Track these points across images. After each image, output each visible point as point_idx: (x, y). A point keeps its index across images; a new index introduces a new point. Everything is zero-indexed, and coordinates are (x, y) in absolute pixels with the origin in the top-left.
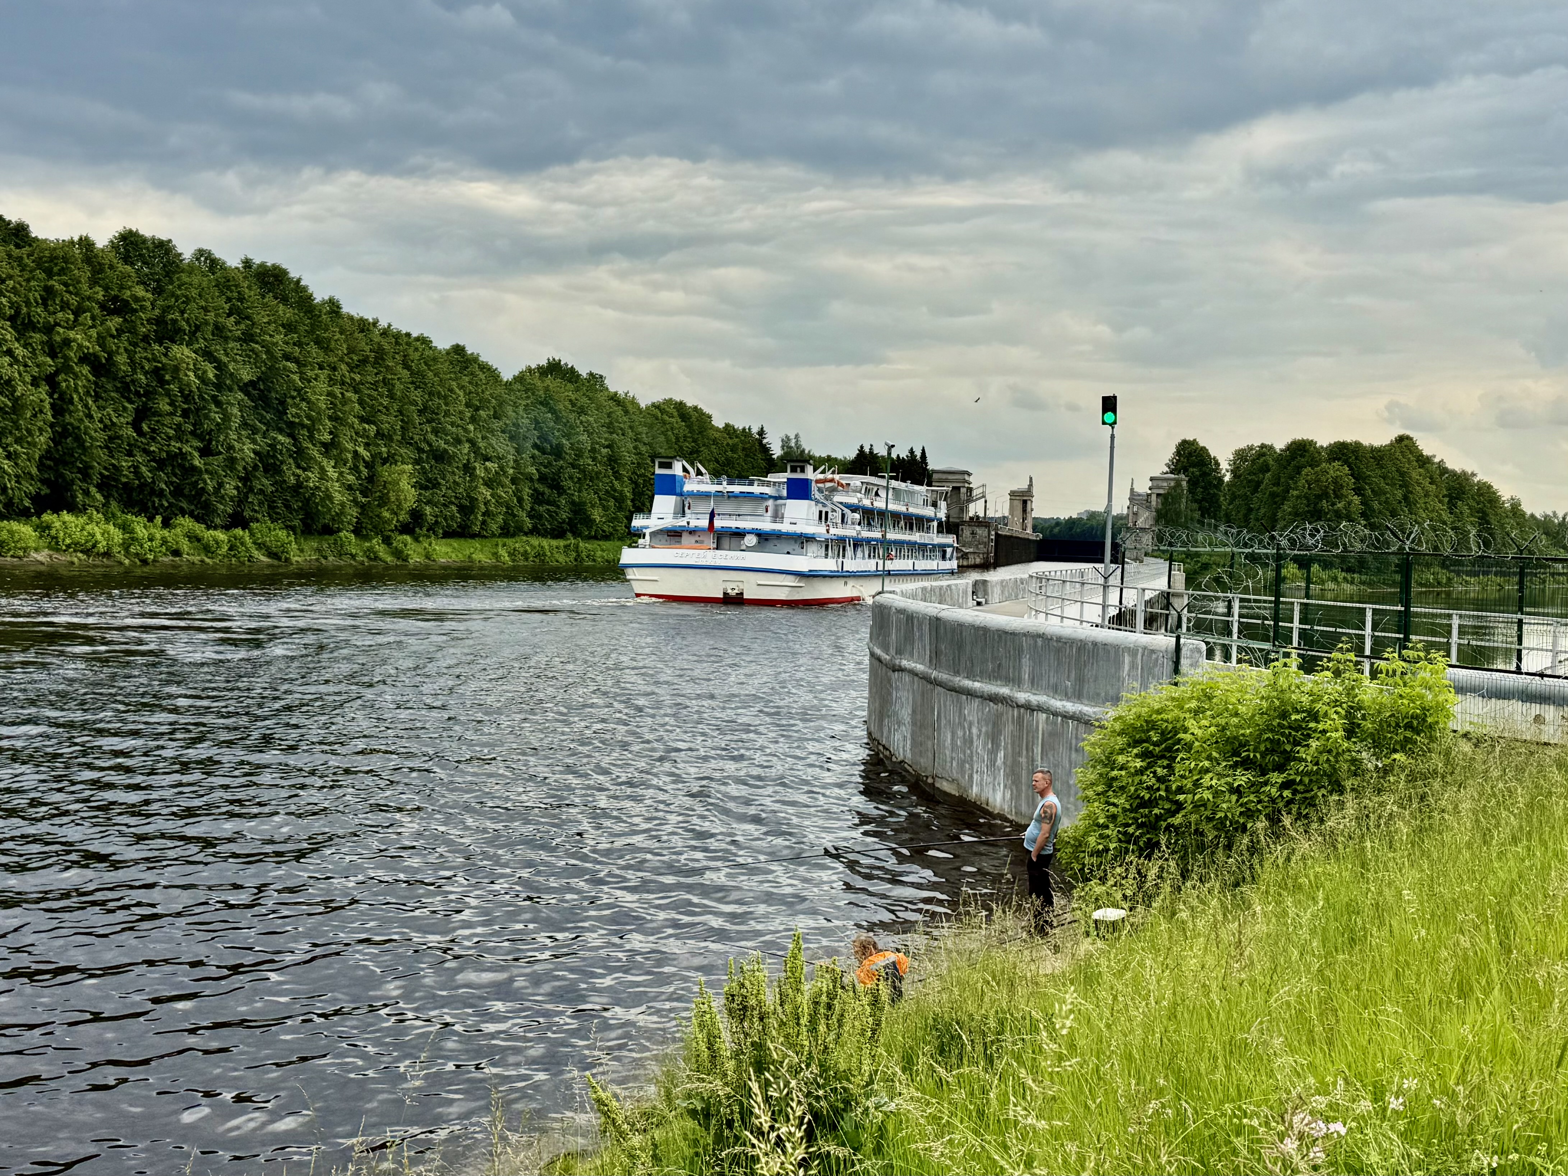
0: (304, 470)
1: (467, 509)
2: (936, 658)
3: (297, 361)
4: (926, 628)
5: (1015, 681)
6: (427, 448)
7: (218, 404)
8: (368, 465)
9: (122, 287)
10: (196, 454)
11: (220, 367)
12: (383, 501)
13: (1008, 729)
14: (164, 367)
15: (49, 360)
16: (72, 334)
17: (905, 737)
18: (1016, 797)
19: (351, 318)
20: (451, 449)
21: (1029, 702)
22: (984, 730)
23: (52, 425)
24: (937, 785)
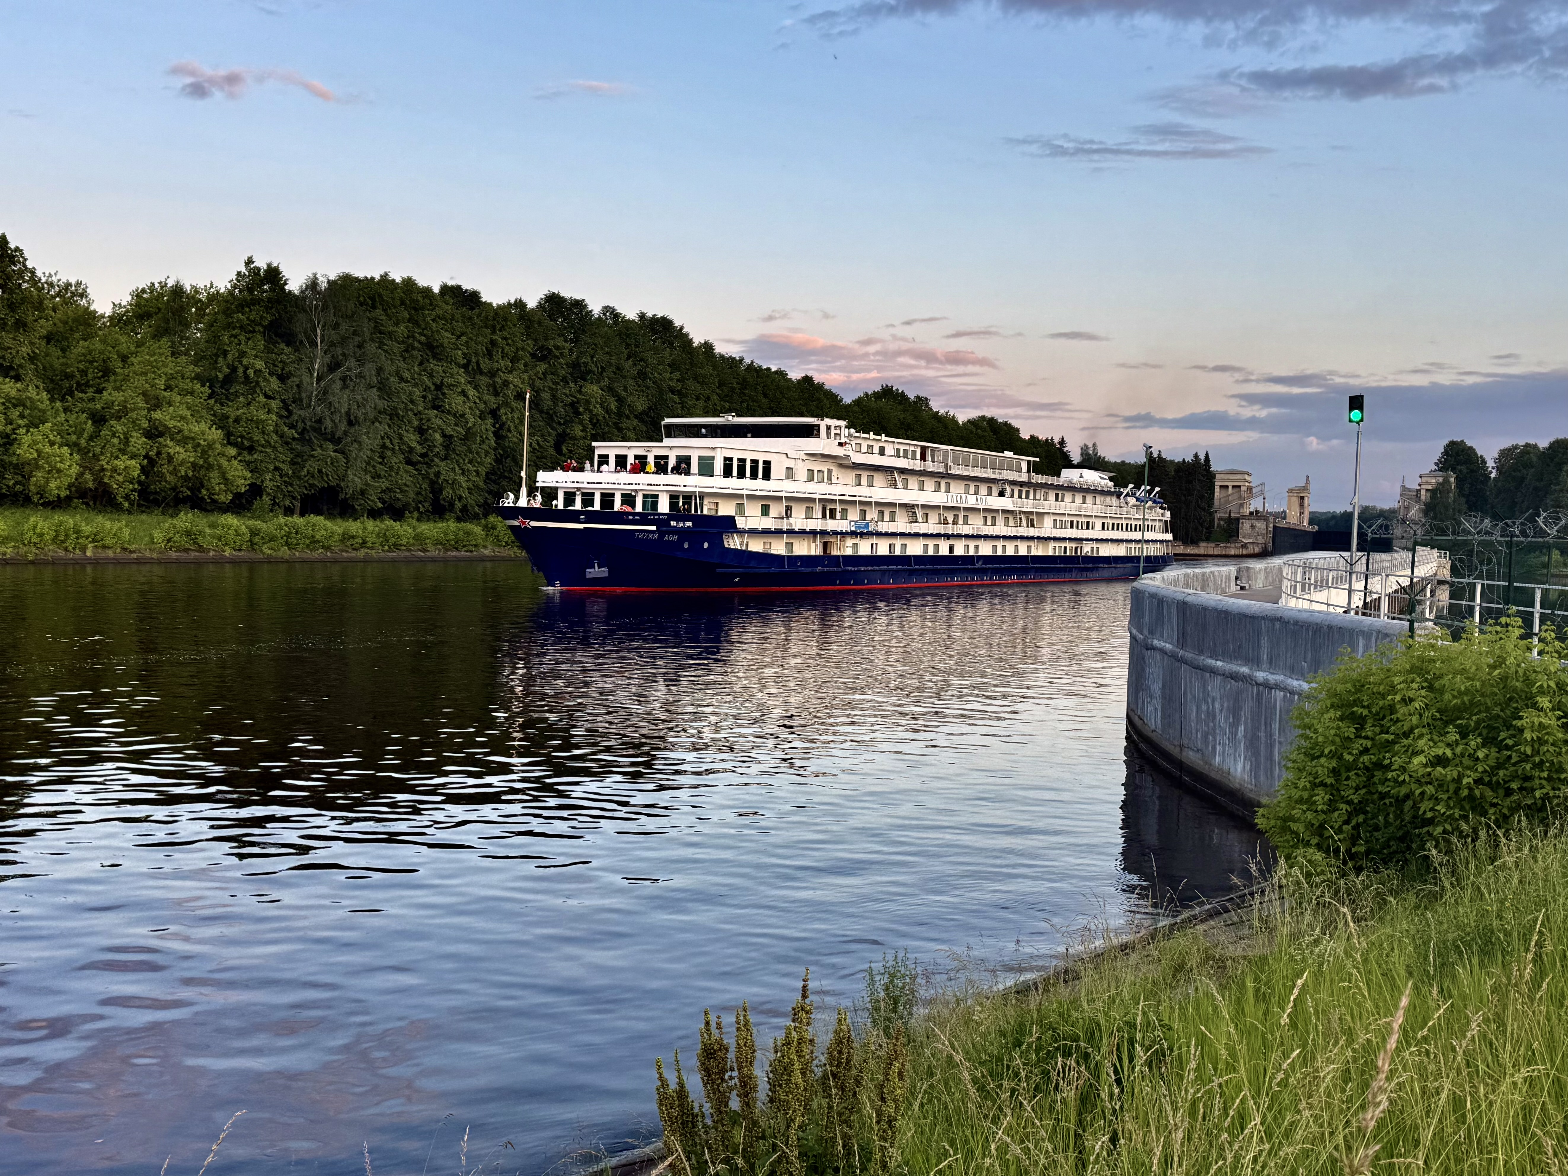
2: (1182, 641)
4: (1174, 611)
5: (1255, 661)
11: (620, 400)
13: (1248, 706)
14: (578, 401)
15: (492, 398)
16: (509, 377)
17: (1156, 709)
18: (1255, 769)
21: (1268, 680)
22: (1225, 705)
23: (495, 449)
24: (1184, 754)
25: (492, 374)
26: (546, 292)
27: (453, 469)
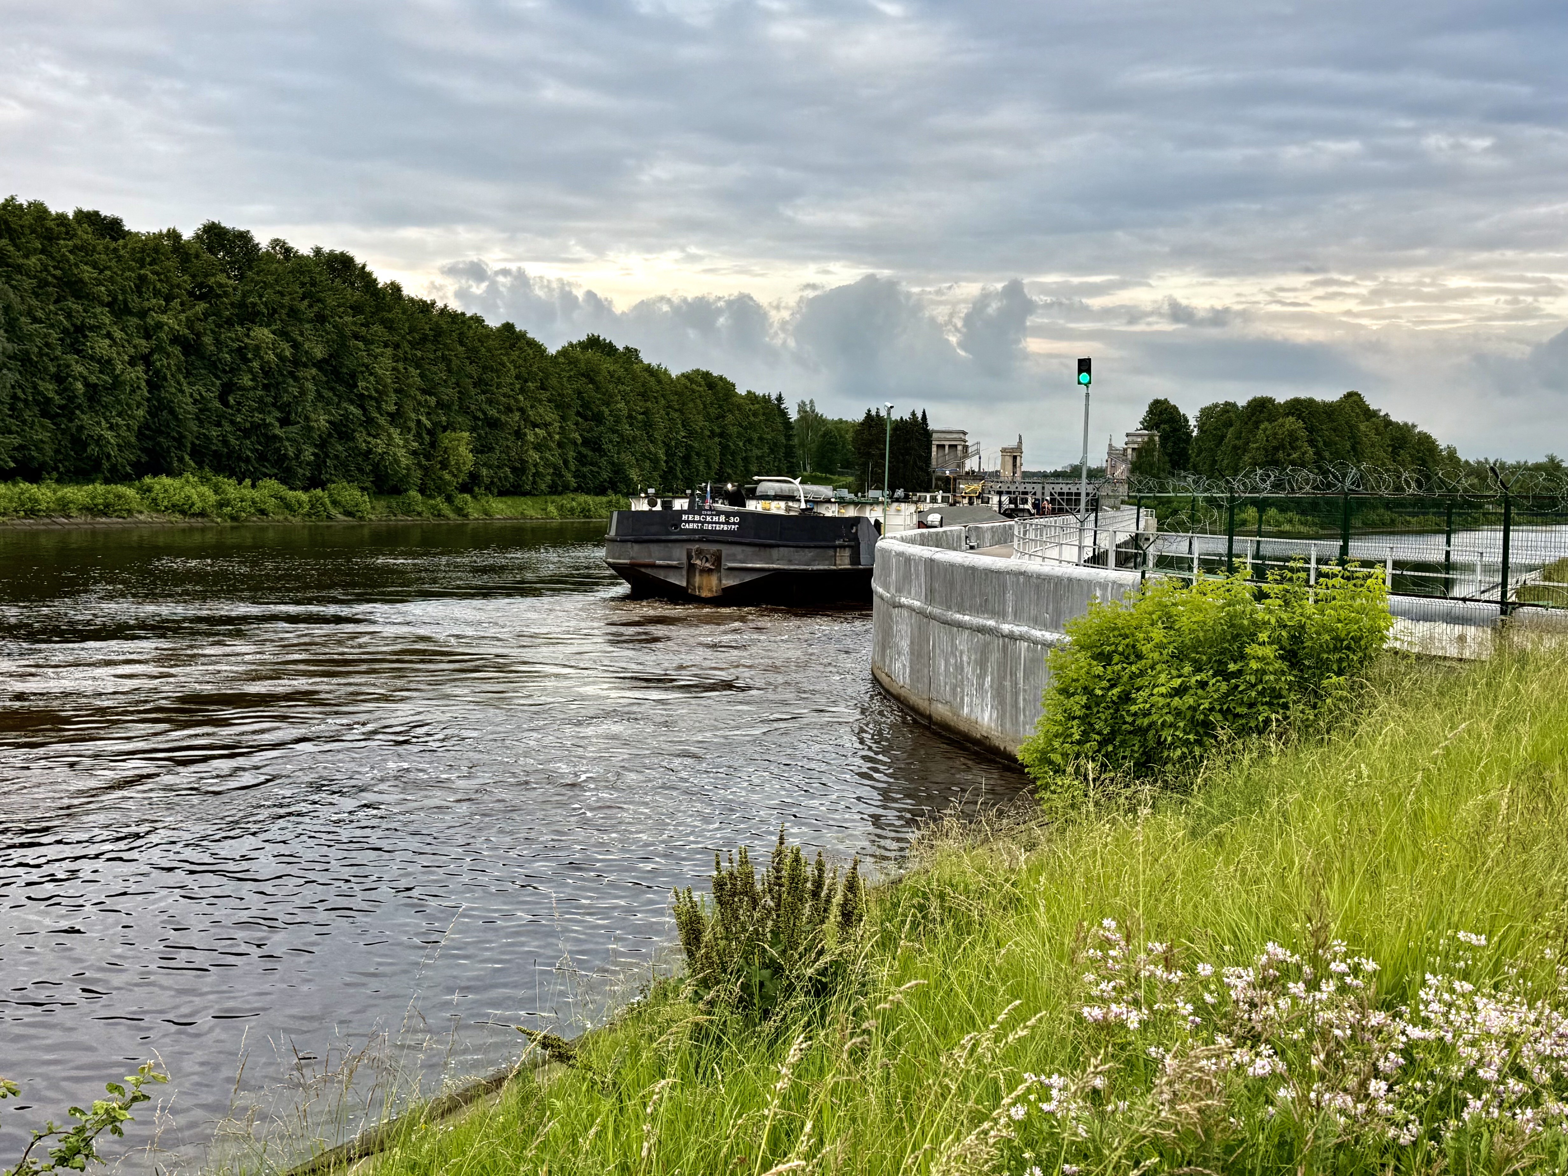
0: (374, 437)
1: (519, 470)
2: (930, 596)
3: (363, 339)
4: (922, 568)
5: (1001, 615)
6: (482, 416)
7: (296, 379)
8: (430, 432)
9: (206, 276)
10: (277, 424)
11: (296, 346)
12: (444, 465)
13: (994, 657)
14: (246, 346)
15: (143, 342)
16: (164, 318)
17: (904, 665)
18: (1002, 717)
19: (411, 300)
20: (503, 417)
21: (1013, 632)
22: (973, 658)
23: (148, 400)
24: (933, 707)
25: (143, 314)
26: (205, 222)
27: (99, 423)
